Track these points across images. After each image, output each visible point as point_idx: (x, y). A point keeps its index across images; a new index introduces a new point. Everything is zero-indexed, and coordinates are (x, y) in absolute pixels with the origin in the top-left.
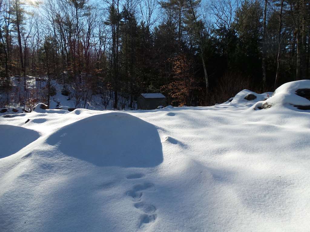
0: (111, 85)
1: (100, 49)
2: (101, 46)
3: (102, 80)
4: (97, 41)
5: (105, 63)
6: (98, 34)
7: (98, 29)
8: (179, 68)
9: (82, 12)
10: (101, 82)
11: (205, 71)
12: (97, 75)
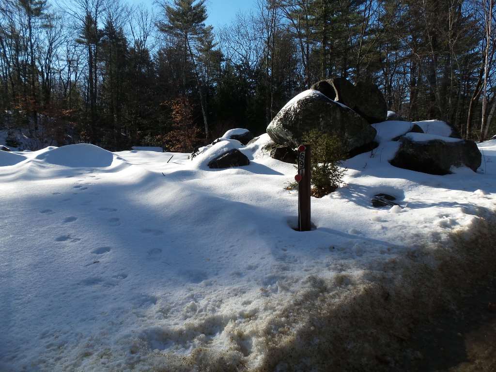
0: (85, 133)
1: (69, 78)
2: (70, 75)
3: (72, 125)
4: (64, 66)
5: (77, 100)
6: (64, 56)
7: (65, 48)
8: (178, 113)
9: (37, 22)
10: (71, 129)
11: (205, 119)
12: (64, 118)
